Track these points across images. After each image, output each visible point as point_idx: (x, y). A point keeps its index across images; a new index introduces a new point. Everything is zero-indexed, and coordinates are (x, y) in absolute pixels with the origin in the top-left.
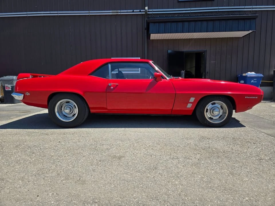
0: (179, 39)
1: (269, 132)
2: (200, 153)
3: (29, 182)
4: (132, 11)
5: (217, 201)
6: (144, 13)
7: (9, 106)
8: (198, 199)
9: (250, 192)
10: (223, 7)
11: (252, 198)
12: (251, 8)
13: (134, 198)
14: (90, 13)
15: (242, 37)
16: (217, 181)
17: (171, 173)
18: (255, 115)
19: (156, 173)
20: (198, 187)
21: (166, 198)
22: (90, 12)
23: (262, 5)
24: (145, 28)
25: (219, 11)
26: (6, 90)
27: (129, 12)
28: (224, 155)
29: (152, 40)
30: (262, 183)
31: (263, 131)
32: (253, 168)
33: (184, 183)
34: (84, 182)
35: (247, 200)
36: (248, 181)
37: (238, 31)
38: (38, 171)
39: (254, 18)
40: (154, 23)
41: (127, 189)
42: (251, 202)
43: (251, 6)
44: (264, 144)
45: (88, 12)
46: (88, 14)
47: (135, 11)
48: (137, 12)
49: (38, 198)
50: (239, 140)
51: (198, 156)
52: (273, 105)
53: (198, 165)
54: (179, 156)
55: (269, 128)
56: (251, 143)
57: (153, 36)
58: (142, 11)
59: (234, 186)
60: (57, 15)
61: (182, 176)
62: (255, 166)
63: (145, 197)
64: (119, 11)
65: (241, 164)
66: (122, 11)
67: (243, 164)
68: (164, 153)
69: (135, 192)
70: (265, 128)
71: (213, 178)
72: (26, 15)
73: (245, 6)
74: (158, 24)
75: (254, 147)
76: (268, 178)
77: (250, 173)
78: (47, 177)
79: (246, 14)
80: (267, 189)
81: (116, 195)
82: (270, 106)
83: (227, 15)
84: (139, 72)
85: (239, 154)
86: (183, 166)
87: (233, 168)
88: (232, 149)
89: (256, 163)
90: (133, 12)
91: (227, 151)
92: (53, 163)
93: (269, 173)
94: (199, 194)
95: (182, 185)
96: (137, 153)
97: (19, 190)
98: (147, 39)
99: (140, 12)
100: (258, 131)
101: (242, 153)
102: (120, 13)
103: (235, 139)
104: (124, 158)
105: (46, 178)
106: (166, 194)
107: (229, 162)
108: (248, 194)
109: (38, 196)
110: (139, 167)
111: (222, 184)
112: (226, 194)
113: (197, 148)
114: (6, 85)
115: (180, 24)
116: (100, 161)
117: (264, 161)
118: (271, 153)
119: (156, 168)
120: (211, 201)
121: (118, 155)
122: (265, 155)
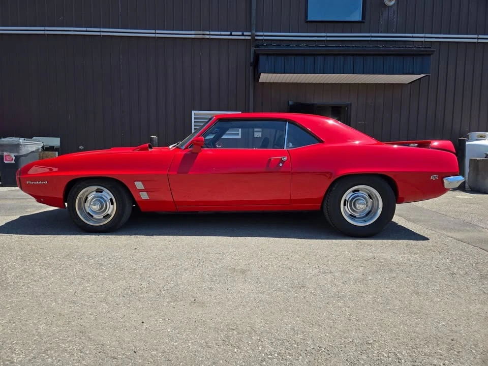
0: (306, 83)
1: (459, 235)
2: (362, 265)
3: (117, 304)
4: (229, 33)
5: (403, 327)
6: (249, 38)
7: (12, 190)
8: (376, 324)
9: (446, 316)
10: (378, 33)
11: (449, 323)
12: (422, 37)
13: (285, 324)
14: (157, 34)
15: (409, 83)
16: (397, 303)
17: (328, 293)
18: (433, 210)
19: (305, 292)
20: (373, 310)
21: (332, 324)
22: (157, 31)
23: (440, 34)
24: (251, 63)
25: (371, 41)
26: (6, 162)
27: (224, 35)
28: (398, 268)
29: (262, 83)
30: (461, 304)
31: (449, 234)
32: (444, 285)
33: (352, 305)
34: (203, 305)
35: (443, 325)
36: (440, 301)
37: (403, 74)
38: (124, 290)
39: (429, 54)
40: (268, 55)
41: (271, 312)
42: (450, 327)
43: (423, 33)
44: (454, 253)
45: (153, 31)
46: (153, 35)
47: (233, 33)
48: (237, 35)
49: (145, 325)
50: (417, 247)
51: (361, 269)
52: (459, 195)
53: (365, 281)
54: (333, 270)
55: (459, 230)
56: (434, 251)
57: (265, 77)
58: (245, 33)
59: (422, 308)
60: (98, 34)
61: (345, 296)
62: (446, 283)
63: (302, 323)
64: (208, 33)
65: (426, 280)
66: (212, 33)
67: (430, 280)
68: (308, 265)
69: (284, 316)
70: (451, 230)
71: (390, 298)
72: (42, 32)
73: (414, 33)
74: (273, 57)
75: (440, 257)
76: (468, 298)
77: (441, 291)
78: (143, 298)
79: (415, 47)
80: (469, 311)
81: (258, 321)
82: (454, 197)
83: (385, 47)
84: (239, 137)
85: (420, 266)
86: (343, 283)
87: (416, 285)
88: (409, 260)
89: (448, 279)
90: (231, 35)
91: (401, 263)
92: (142, 279)
93: (469, 292)
94: (376, 318)
95: (349, 307)
96: (267, 266)
97: (109, 315)
98: (254, 81)
99: (243, 35)
100: (442, 234)
101: (424, 266)
102: (208, 37)
103: (409, 246)
104: (249, 272)
105: (142, 300)
106: (329, 318)
107: (408, 277)
108: (443, 318)
109: (143, 323)
110: (277, 285)
111: (405, 305)
112: (414, 319)
113: (356, 258)
114: (5, 154)
115: (310, 60)
116: (215, 276)
117: (458, 276)
118: (466, 266)
119: (303, 286)
120: (394, 327)
121: (239, 267)
122: (459, 268)
